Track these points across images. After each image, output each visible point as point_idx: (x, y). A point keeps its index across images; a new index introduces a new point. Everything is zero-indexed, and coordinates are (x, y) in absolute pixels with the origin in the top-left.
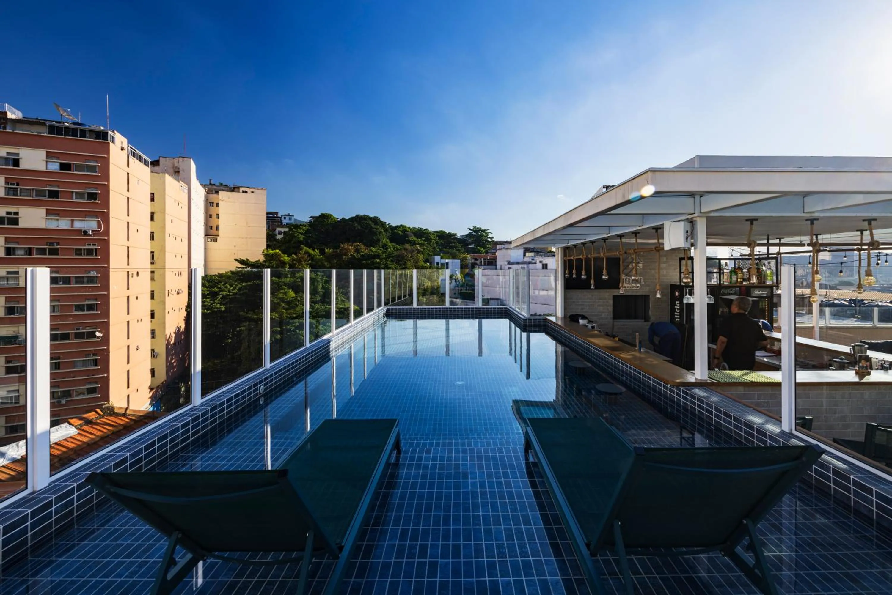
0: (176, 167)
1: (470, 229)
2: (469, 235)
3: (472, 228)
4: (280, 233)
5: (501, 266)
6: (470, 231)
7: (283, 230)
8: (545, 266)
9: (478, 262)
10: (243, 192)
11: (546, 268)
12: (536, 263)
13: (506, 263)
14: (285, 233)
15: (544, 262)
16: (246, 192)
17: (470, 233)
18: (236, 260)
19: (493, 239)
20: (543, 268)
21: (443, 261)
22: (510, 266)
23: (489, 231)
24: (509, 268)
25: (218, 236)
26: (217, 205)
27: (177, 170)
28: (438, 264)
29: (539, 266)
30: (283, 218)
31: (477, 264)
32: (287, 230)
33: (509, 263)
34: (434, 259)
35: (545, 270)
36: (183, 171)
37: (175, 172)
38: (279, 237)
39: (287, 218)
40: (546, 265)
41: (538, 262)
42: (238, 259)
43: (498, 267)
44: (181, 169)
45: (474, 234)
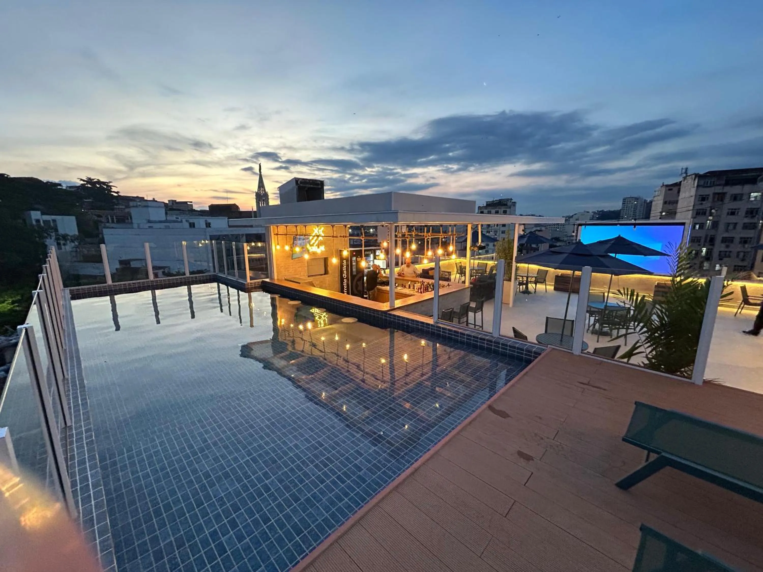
3: (85, 179)
5: (139, 225)
8: (192, 225)
9: (103, 219)
11: (194, 226)
12: (181, 222)
13: (145, 221)
15: (191, 221)
19: (119, 194)
21: (45, 217)
22: (150, 225)
23: (111, 184)
24: (149, 227)
28: (38, 221)
29: (187, 225)
33: (149, 222)
34: (29, 215)
35: (193, 229)
40: (194, 224)
43: (135, 226)
45: (89, 186)
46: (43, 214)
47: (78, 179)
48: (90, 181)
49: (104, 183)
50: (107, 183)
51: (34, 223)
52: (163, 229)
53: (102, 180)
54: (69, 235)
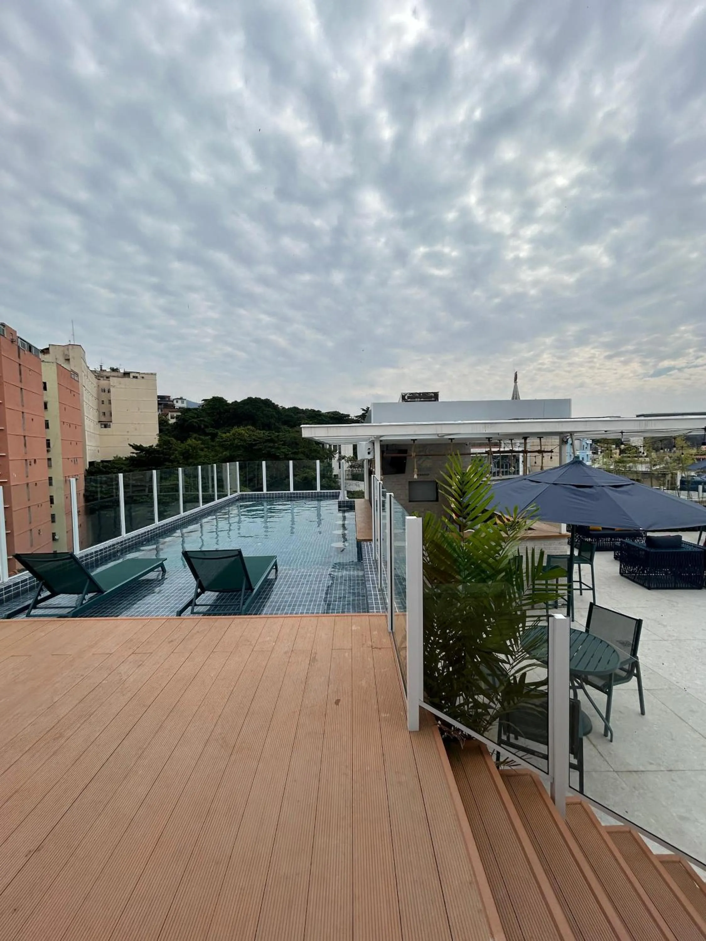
0: (66, 355)
1: (363, 410)
4: (172, 418)
6: (363, 412)
7: (175, 414)
10: (134, 377)
14: (177, 417)
16: (136, 377)
18: (130, 445)
25: (111, 422)
26: (109, 392)
27: (67, 358)
30: (175, 401)
32: (179, 414)
36: (74, 358)
37: (66, 360)
38: (172, 421)
39: (180, 401)
42: (132, 444)
44: (70, 357)
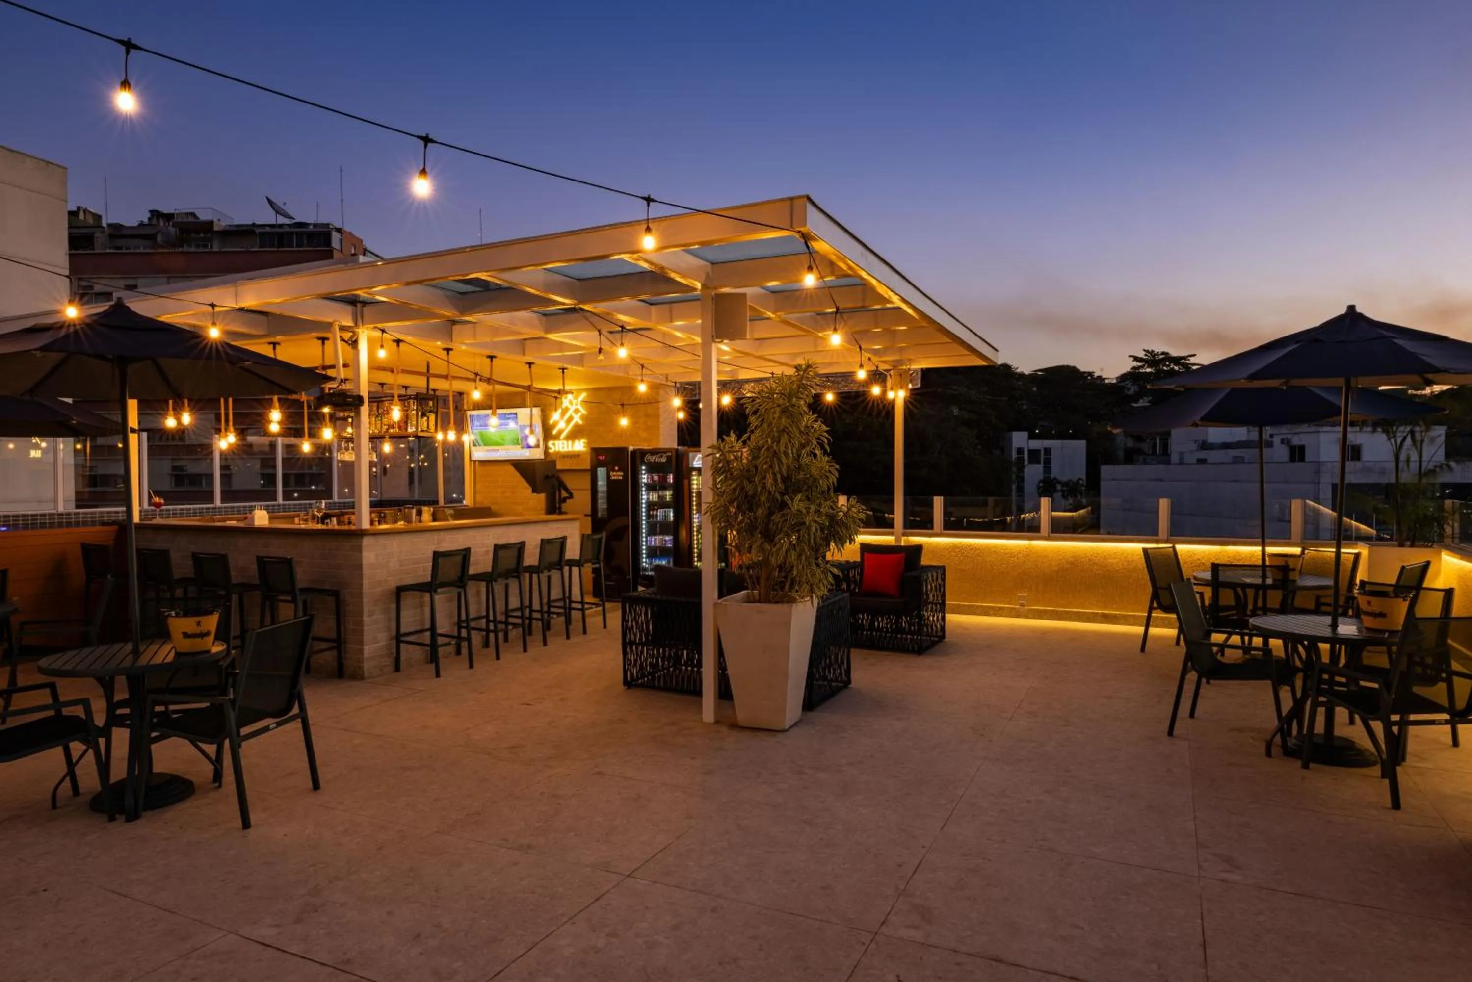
1: (1136, 359)
2: (1132, 376)
3: (1141, 354)
5: (1180, 456)
6: (1136, 364)
8: (1297, 454)
9: (1146, 447)
11: (1302, 459)
13: (1194, 447)
15: (1296, 441)
17: (1134, 368)
20: (1292, 459)
21: (1036, 444)
22: (1202, 455)
24: (1202, 460)
28: (1020, 451)
29: (1280, 452)
31: (1140, 451)
33: (1206, 447)
34: (1010, 440)
40: (1302, 449)
41: (1276, 440)
43: (1175, 458)
45: (1149, 370)
46: (1032, 436)
47: (1130, 356)
48: (1152, 359)
49: (1177, 360)
50: (1185, 358)
51: (1014, 455)
52: (1229, 463)
53: (1174, 353)
54: (1059, 482)
